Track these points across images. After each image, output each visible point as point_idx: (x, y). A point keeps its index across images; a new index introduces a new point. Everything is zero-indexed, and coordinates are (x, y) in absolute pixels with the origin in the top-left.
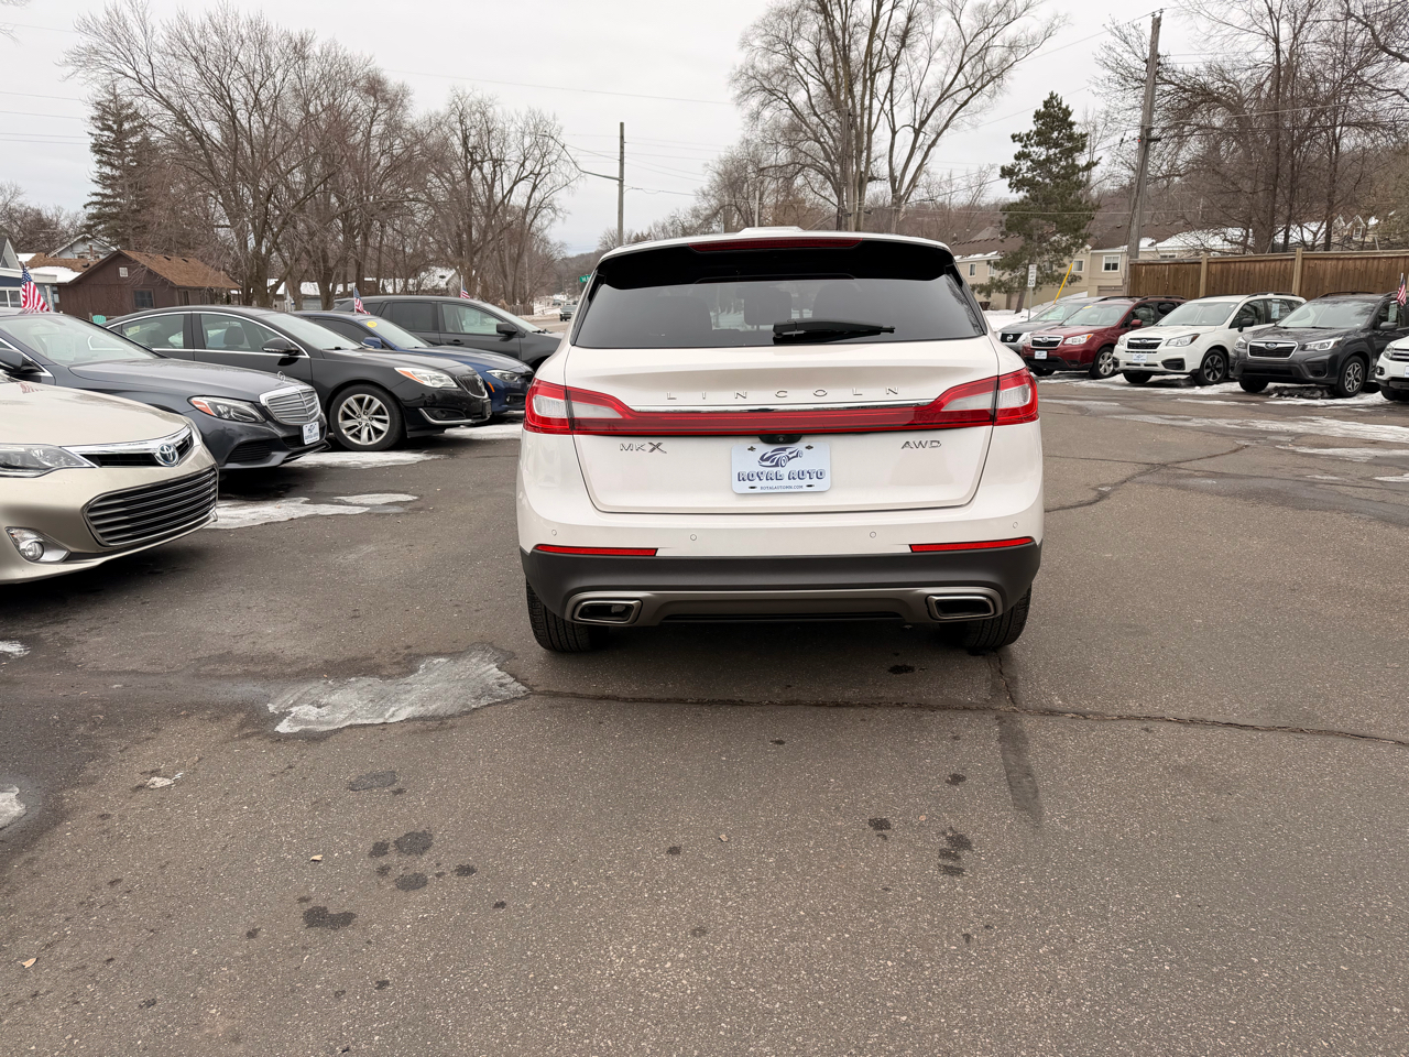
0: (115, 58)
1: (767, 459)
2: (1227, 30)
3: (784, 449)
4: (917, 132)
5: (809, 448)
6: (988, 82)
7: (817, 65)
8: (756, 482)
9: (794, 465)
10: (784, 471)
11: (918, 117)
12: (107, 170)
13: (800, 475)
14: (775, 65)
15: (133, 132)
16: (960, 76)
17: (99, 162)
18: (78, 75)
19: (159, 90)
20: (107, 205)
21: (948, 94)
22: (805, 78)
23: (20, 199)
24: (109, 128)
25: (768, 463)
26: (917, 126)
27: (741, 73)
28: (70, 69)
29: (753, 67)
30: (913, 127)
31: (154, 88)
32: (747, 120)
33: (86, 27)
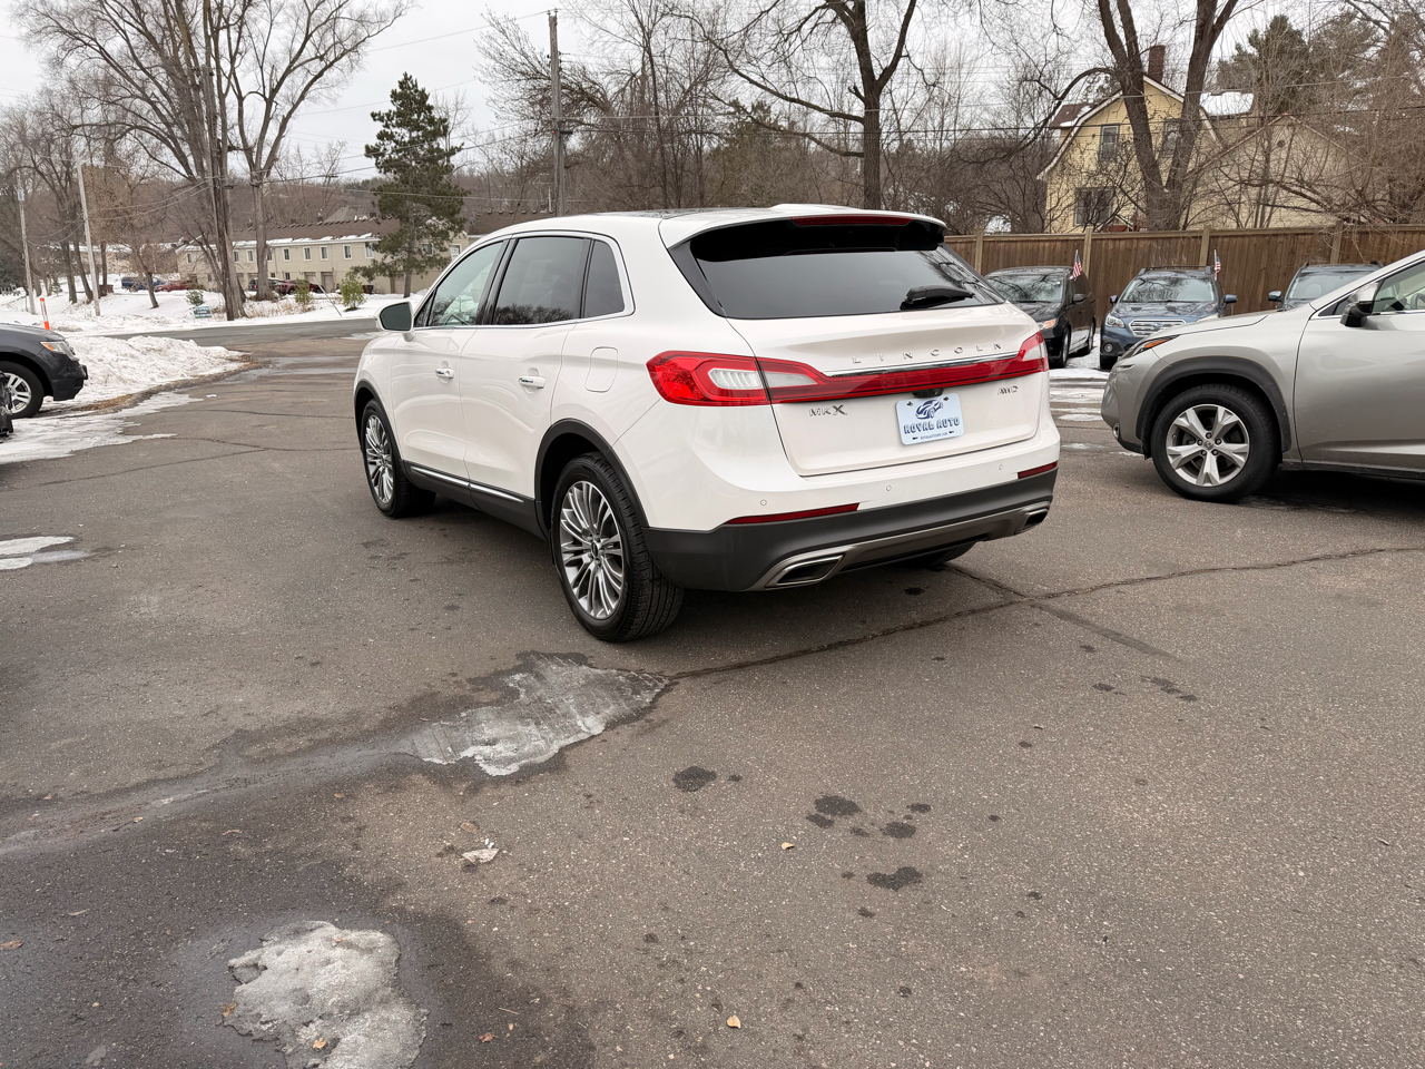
1: (921, 413)
3: (931, 402)
4: (269, 102)
5: (946, 399)
6: (342, 55)
8: (917, 434)
9: (939, 416)
10: (933, 421)
11: (267, 84)
13: (943, 424)
16: (308, 44)
21: (297, 63)
25: (922, 416)
26: (267, 96)
27: (28, 8)
30: (263, 96)
32: (45, 66)
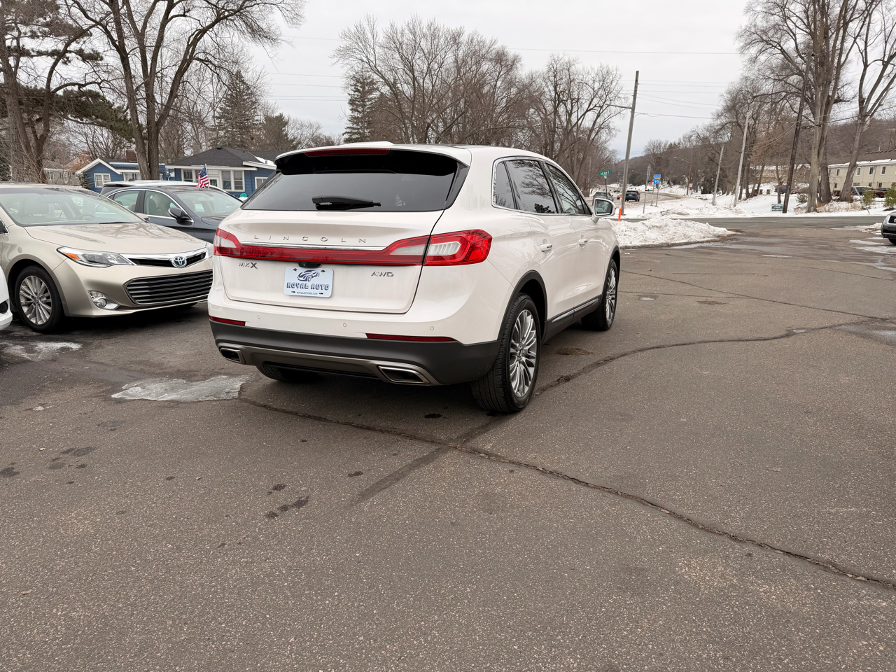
0: (358, 51)
1: (302, 277)
3: (310, 271)
4: (885, 65)
5: (323, 271)
7: (805, 21)
8: (295, 289)
9: (314, 281)
10: (309, 284)
11: (887, 53)
12: (356, 114)
13: (317, 287)
14: (772, 23)
15: (370, 92)
17: (352, 109)
18: (340, 62)
19: (379, 68)
20: (354, 134)
22: (794, 31)
23: (320, 131)
24: (358, 90)
25: (302, 279)
26: (886, 60)
27: (746, 31)
28: (336, 59)
29: (755, 26)
30: (883, 61)
31: (375, 67)
32: (746, 63)
33: (345, 36)
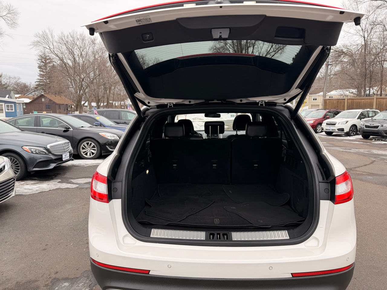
0: (44, 44)
2: (350, 35)
6: (280, 50)
7: (232, 46)
12: (42, 73)
14: (221, 46)
15: (49, 63)
16: (272, 48)
17: (40, 71)
18: (34, 48)
19: (55, 52)
20: (41, 82)
21: (269, 53)
22: (229, 49)
23: (20, 80)
24: (43, 62)
27: (212, 48)
28: (32, 47)
29: (215, 46)
31: (54, 51)
33: (37, 36)
